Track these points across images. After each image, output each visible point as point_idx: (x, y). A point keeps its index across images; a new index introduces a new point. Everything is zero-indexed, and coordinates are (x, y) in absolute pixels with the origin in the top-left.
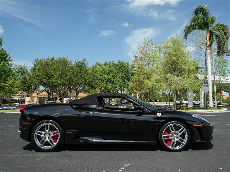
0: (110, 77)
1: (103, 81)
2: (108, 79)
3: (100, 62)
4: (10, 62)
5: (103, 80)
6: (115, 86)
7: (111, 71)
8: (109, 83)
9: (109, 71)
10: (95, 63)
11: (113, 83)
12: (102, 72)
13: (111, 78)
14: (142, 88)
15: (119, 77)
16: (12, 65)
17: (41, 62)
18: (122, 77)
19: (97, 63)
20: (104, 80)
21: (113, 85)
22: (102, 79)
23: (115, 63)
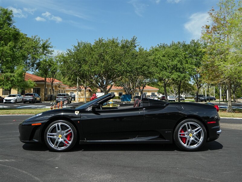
0: (175, 62)
1: (166, 69)
2: (172, 65)
3: (165, 44)
4: (50, 49)
5: (165, 67)
6: (183, 75)
7: (176, 54)
8: (174, 71)
9: (175, 54)
10: (158, 45)
11: (179, 71)
12: (164, 56)
13: (177, 65)
14: (217, 77)
15: (191, 64)
16: (52, 52)
17: (85, 47)
18: (196, 62)
19: (162, 45)
20: (167, 67)
21: (179, 74)
22: (163, 66)
23: (186, 44)
